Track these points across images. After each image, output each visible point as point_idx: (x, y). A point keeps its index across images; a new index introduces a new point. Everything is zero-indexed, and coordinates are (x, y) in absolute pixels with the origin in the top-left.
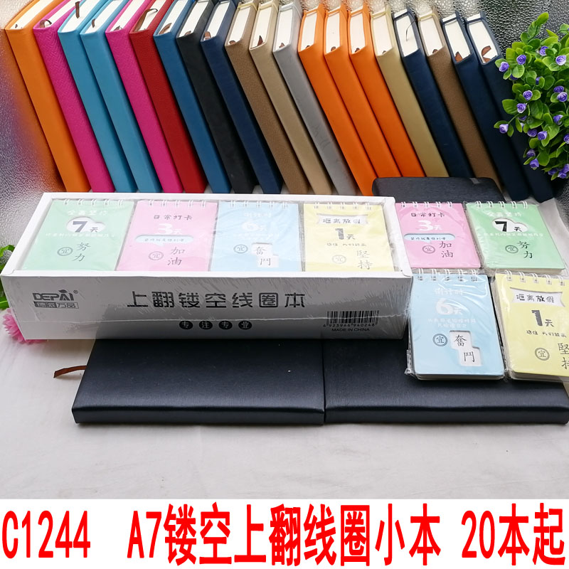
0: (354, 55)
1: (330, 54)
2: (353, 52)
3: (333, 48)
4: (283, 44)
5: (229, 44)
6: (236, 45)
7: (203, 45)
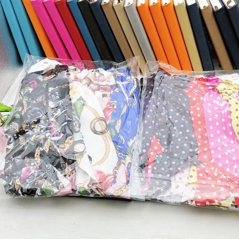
0: (164, 6)
1: (152, 6)
2: (164, 5)
3: (154, 3)
4: (129, 3)
5: (103, 4)
6: (106, 4)
7: (90, 5)
